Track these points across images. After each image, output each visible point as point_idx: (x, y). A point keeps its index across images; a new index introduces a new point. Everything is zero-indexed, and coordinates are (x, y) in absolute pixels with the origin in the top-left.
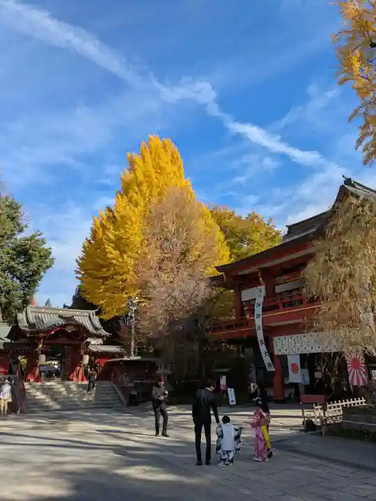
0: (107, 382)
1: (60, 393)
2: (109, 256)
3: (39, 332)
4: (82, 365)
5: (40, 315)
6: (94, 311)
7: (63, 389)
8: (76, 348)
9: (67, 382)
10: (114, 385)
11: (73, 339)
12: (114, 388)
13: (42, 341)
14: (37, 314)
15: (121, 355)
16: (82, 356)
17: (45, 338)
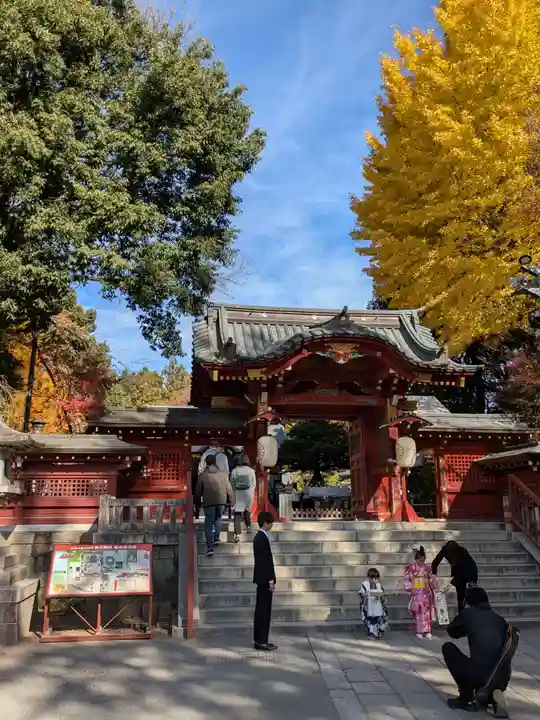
0: (489, 525)
1: (338, 559)
2: (440, 137)
3: (246, 363)
4: (397, 470)
5: (265, 329)
6: (415, 312)
7: (346, 548)
8: (371, 418)
9: (360, 525)
10: (518, 537)
11: (356, 392)
12: (521, 547)
13: (264, 397)
14: (257, 327)
15: (517, 439)
16: (393, 442)
17: (271, 386)
